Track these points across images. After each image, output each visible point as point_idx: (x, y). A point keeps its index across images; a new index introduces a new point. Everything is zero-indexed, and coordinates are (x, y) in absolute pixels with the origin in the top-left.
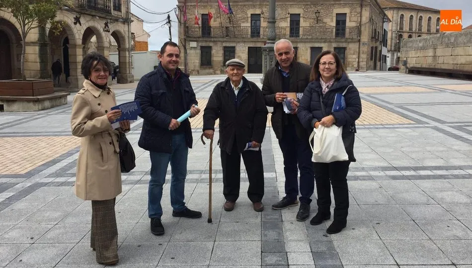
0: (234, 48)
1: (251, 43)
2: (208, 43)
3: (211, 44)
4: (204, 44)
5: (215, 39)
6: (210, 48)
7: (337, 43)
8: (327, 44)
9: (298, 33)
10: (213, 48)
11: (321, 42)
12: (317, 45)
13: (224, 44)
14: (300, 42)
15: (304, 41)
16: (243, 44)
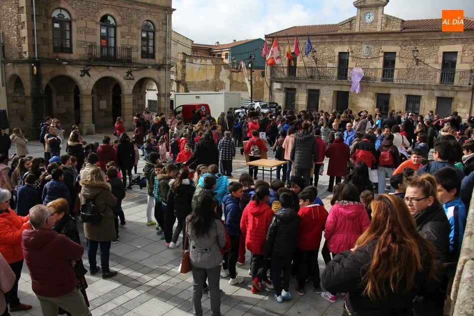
0: (318, 91)
1: (337, 87)
2: (292, 84)
3: (296, 86)
4: (289, 86)
5: (299, 81)
6: (295, 89)
7: (442, 91)
8: (427, 92)
9: (392, 76)
10: (297, 90)
11: (420, 89)
12: (414, 92)
13: (309, 87)
14: (392, 88)
15: (399, 87)
16: (328, 87)
